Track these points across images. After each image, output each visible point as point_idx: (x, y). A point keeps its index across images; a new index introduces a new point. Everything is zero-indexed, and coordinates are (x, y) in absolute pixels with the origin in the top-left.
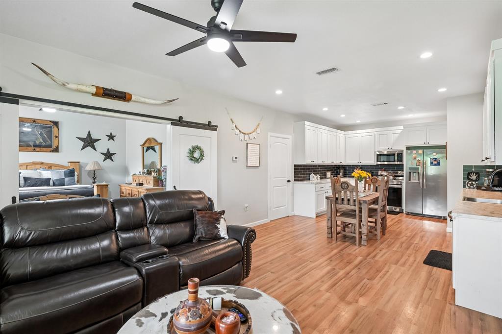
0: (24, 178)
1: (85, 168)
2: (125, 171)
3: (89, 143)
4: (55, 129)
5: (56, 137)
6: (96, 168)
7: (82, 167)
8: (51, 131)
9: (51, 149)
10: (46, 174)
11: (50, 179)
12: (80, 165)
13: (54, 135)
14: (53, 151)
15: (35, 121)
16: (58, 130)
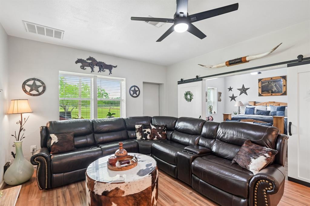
0: (257, 110)
4: (284, 81)
5: (284, 86)
9: (281, 93)
11: (270, 111)
14: (282, 95)
15: (272, 79)
16: (286, 81)
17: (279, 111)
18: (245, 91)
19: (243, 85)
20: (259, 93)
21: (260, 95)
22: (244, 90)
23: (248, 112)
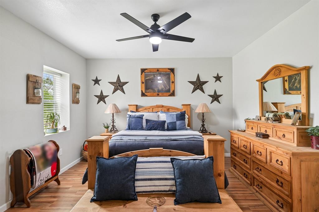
0: (146, 120)
1: (195, 111)
2: (233, 114)
3: (198, 86)
4: (172, 75)
5: (173, 82)
6: (205, 111)
7: (193, 109)
8: (169, 77)
9: (169, 94)
10: (163, 117)
11: (165, 121)
12: (191, 108)
13: (171, 81)
14: (170, 95)
15: (158, 70)
16: (174, 76)
17: (180, 120)
18: (122, 86)
19: (119, 77)
20: (142, 91)
21: (143, 95)
22: (119, 85)
23: (133, 125)
